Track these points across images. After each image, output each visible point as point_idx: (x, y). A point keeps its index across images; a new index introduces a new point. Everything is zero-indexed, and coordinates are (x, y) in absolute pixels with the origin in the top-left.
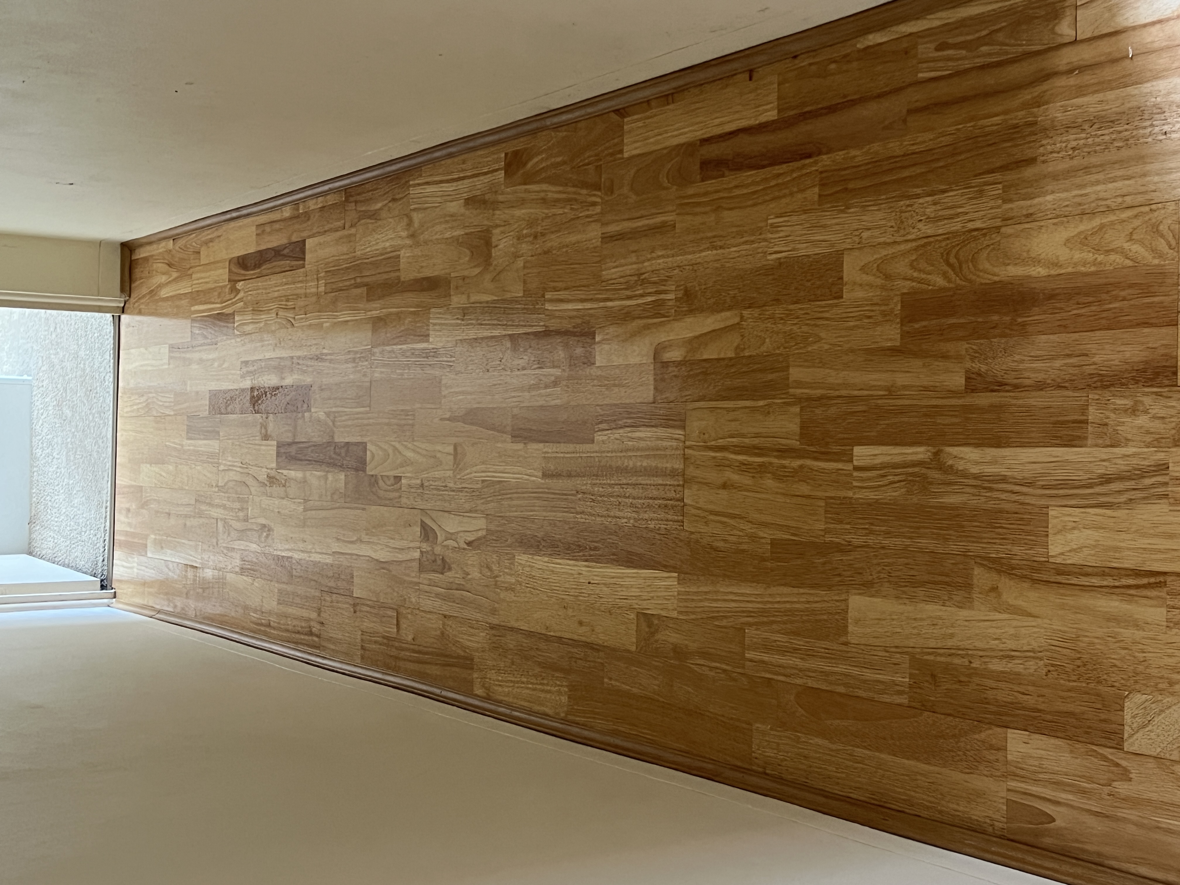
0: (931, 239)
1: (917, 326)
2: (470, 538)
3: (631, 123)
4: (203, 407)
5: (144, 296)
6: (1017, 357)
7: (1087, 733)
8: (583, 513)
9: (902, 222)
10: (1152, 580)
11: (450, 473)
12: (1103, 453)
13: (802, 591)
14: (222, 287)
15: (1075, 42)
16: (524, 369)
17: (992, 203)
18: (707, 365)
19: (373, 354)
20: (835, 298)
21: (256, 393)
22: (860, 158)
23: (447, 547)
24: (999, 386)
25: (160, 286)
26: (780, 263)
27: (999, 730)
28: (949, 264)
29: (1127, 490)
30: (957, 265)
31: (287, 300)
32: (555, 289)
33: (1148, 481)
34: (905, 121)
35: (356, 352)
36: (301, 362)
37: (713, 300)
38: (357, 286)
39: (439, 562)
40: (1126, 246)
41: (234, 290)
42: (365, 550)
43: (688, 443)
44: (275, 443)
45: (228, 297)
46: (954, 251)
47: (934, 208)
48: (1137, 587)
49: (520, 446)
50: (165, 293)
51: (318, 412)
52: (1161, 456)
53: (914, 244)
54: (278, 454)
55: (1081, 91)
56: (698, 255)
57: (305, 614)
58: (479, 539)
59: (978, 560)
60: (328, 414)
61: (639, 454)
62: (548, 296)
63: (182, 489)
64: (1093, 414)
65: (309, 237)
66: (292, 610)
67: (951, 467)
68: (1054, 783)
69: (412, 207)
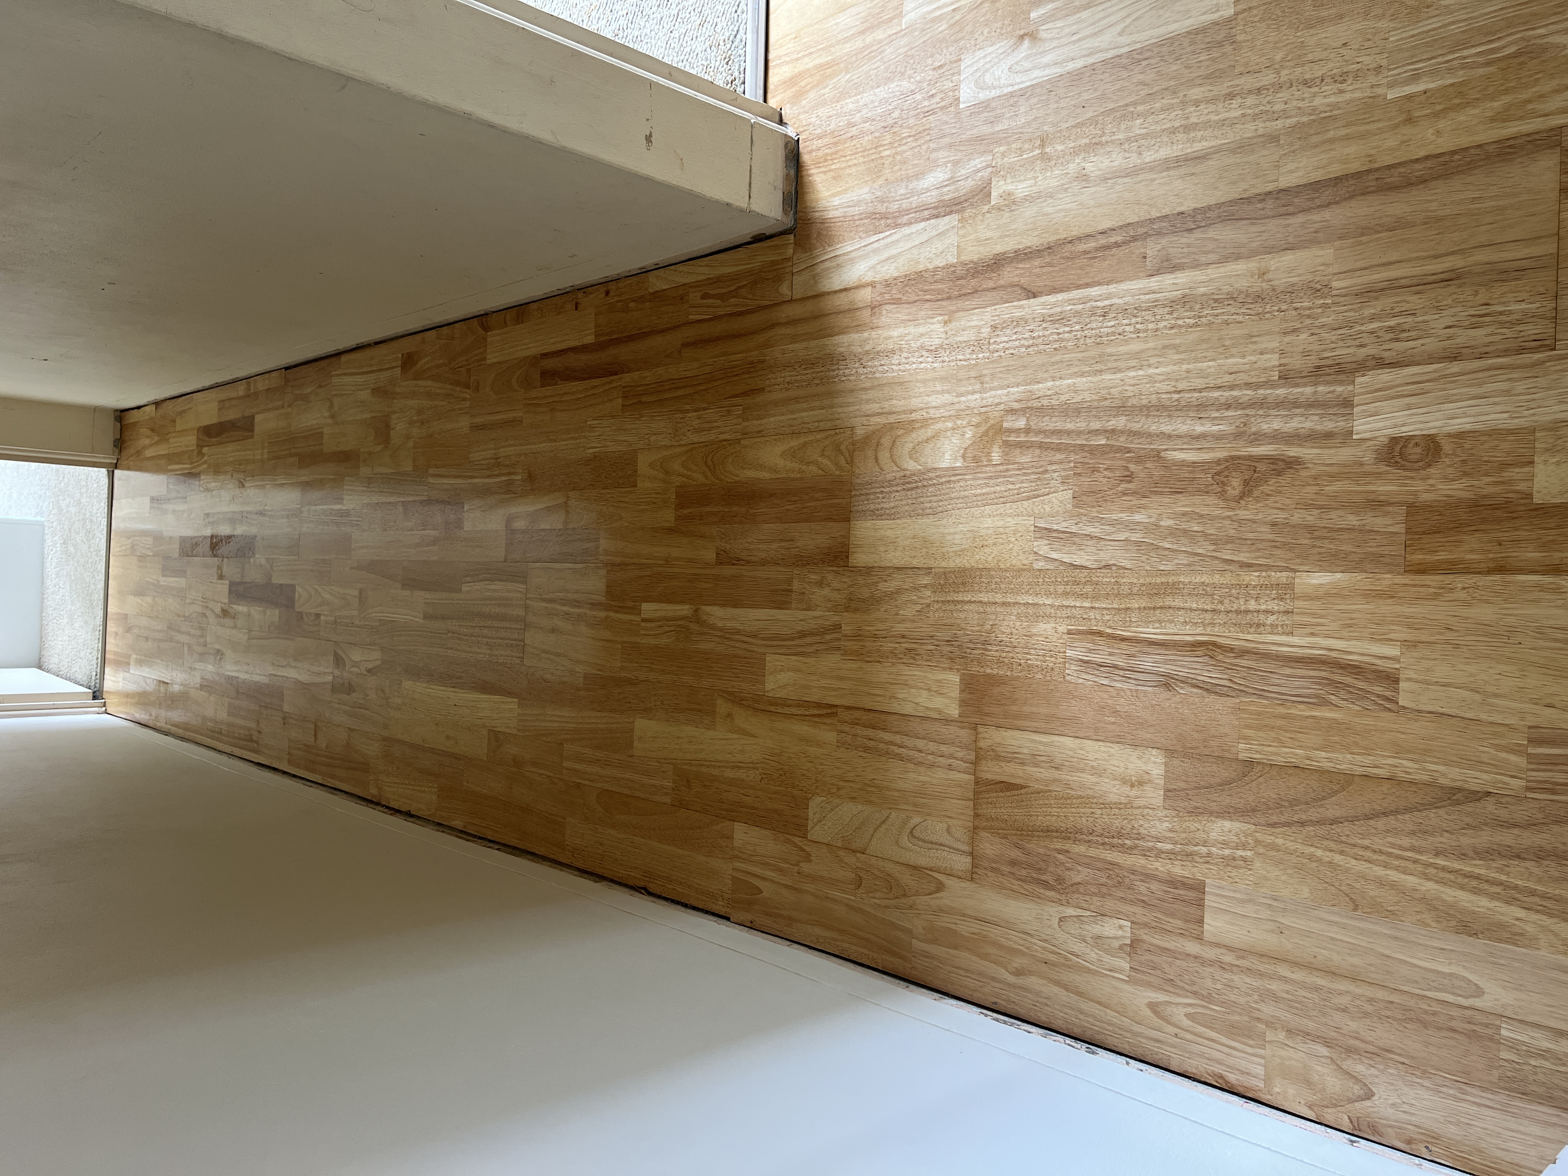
0: (696, 445)
1: (685, 512)
2: (370, 666)
3: (493, 337)
4: (174, 549)
5: (132, 455)
6: (750, 540)
7: (785, 826)
8: (451, 649)
9: (677, 431)
10: (829, 711)
11: (355, 613)
12: (800, 614)
13: (604, 714)
14: (192, 451)
15: (791, 301)
16: (412, 530)
17: (735, 421)
18: (543, 534)
19: (301, 512)
20: (632, 486)
21: (214, 540)
22: (649, 379)
23: (352, 672)
24: (735, 561)
25: (145, 448)
26: (595, 457)
27: (728, 823)
28: (708, 466)
29: (816, 643)
30: (712, 467)
31: (240, 465)
32: (437, 467)
33: (828, 637)
34: (680, 352)
35: (290, 510)
36: (249, 516)
37: (548, 483)
38: (291, 455)
39: (347, 685)
40: (820, 459)
41: (201, 454)
42: (292, 673)
43: (528, 595)
44: (228, 582)
45: (196, 459)
46: (711, 456)
47: (698, 421)
48: (819, 716)
49: (407, 593)
50: (149, 453)
51: (260, 558)
52: (837, 618)
53: (685, 448)
54: (230, 592)
55: (794, 339)
56: (537, 446)
57: (247, 724)
58: (376, 667)
59: (721, 693)
60: (267, 560)
61: (493, 602)
62: (431, 471)
63: (157, 617)
64: (796, 585)
65: (258, 413)
66: (239, 721)
67: (705, 621)
68: (763, 864)
69: (333, 393)
